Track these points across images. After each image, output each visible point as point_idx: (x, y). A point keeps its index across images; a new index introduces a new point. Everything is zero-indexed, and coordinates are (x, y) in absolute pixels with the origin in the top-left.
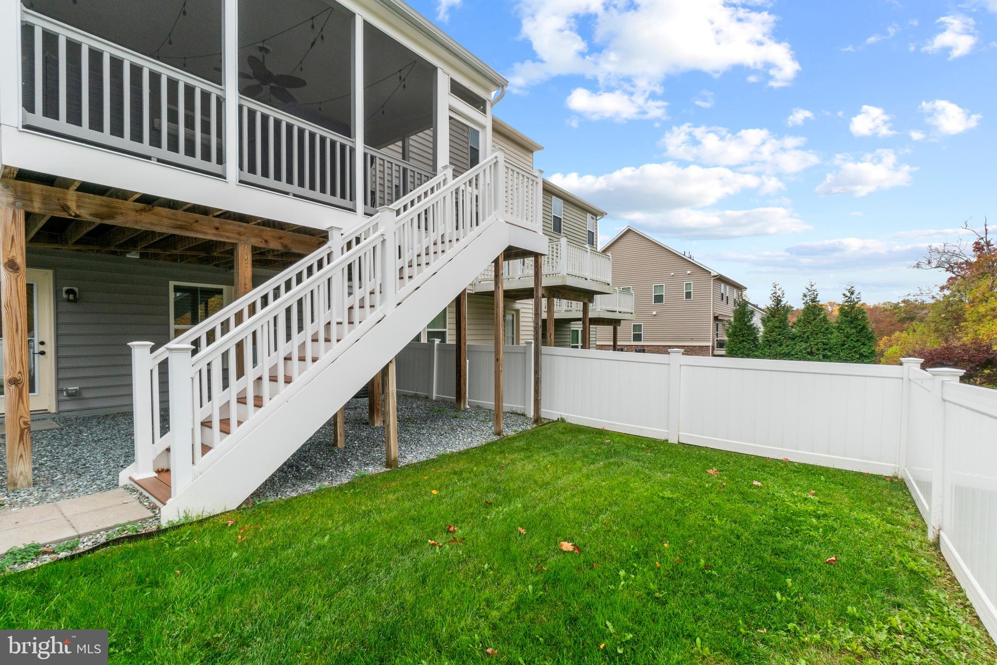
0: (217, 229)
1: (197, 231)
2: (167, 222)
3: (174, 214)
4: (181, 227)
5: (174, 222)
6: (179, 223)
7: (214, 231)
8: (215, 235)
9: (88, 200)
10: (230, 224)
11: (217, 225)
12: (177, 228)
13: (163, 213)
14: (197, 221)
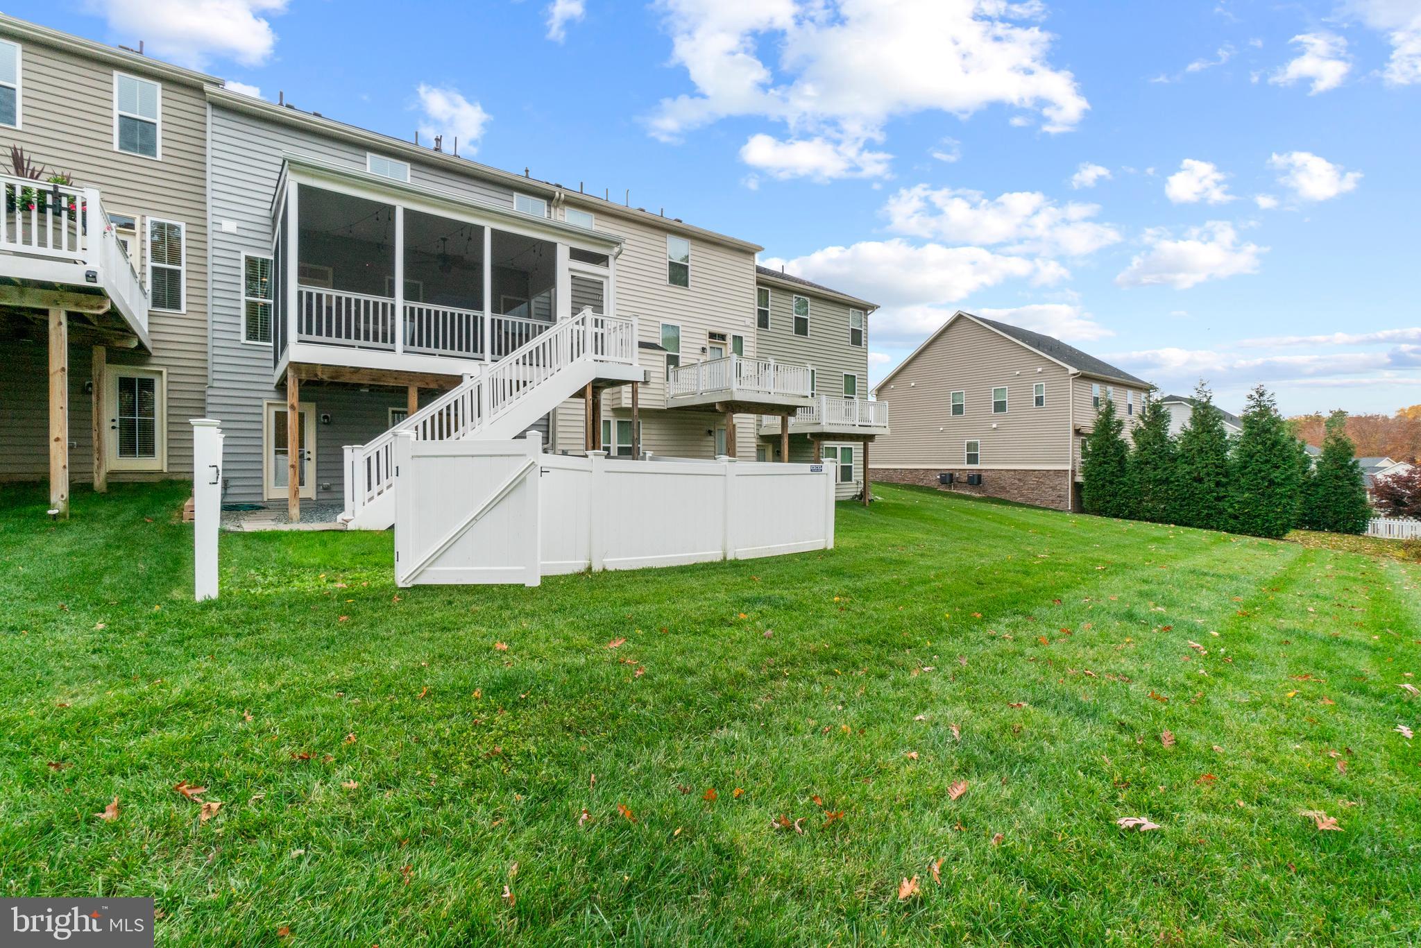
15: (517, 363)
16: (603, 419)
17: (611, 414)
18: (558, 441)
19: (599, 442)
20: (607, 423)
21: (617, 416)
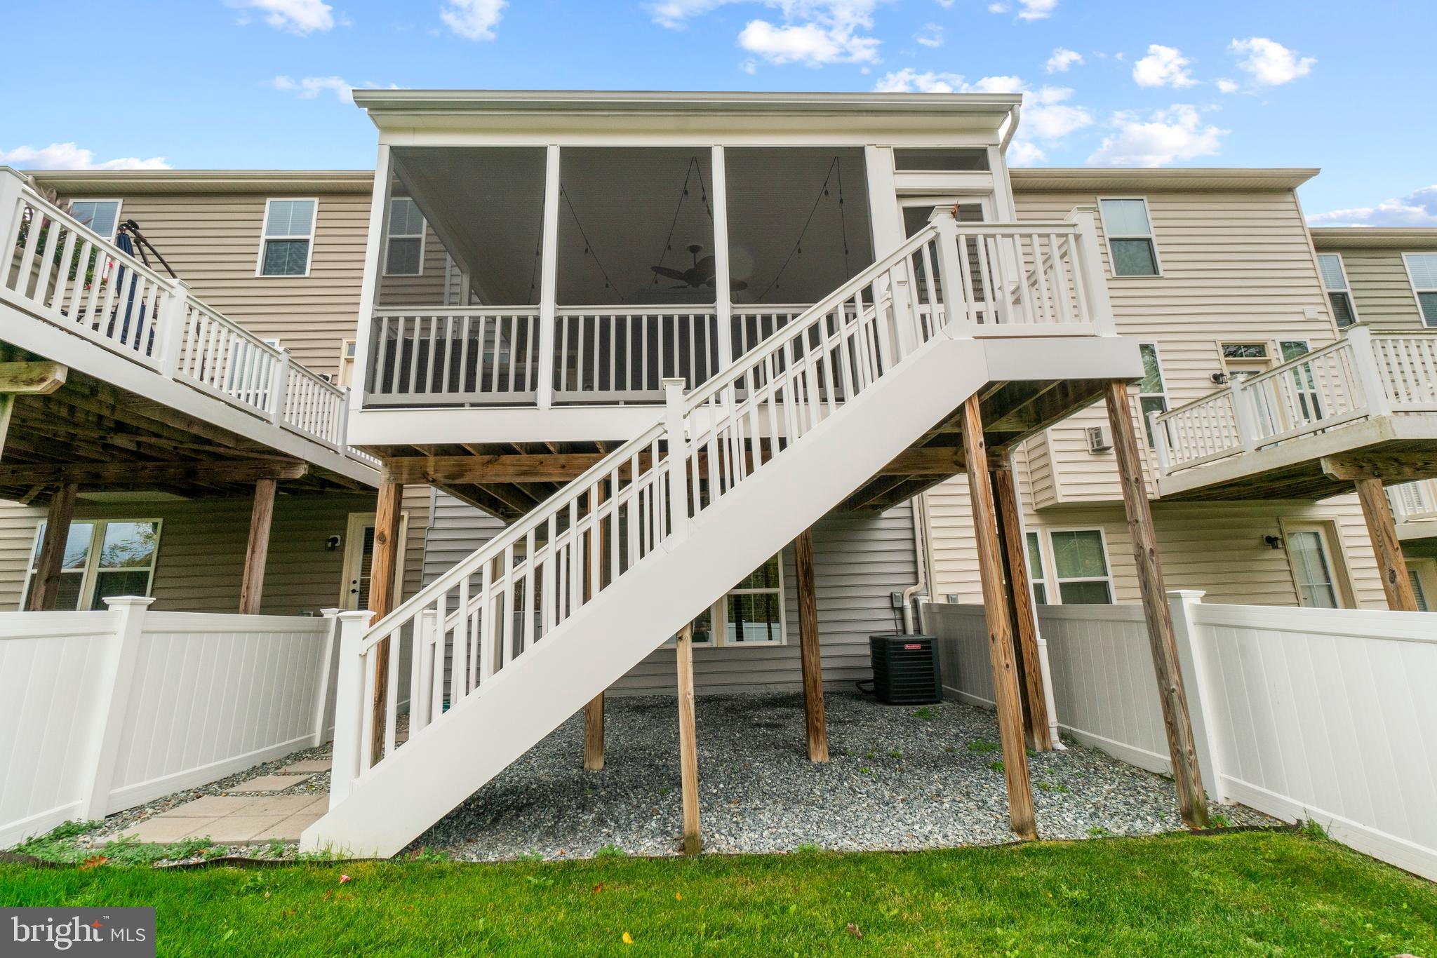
0: (563, 467)
1: (542, 475)
2: (511, 470)
3: (519, 460)
4: (525, 473)
5: (518, 468)
6: (524, 468)
7: (561, 471)
8: (561, 474)
9: (443, 463)
10: (579, 458)
11: (563, 462)
12: (521, 475)
13: (508, 462)
14: (542, 463)
15: (779, 400)
16: (1024, 531)
17: (1036, 520)
18: (937, 578)
19: (1022, 573)
20: (1032, 537)
21: (1048, 523)
